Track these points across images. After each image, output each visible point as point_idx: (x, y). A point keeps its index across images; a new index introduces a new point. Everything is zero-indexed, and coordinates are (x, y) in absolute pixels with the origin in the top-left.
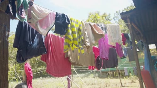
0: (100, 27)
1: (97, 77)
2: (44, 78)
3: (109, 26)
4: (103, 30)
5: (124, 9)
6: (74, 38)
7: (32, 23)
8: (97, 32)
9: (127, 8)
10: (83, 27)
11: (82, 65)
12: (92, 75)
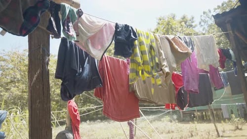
0: (183, 42)
1: (174, 120)
2: (92, 122)
3: (196, 39)
4: (187, 45)
5: (217, 8)
6: (143, 61)
7: (80, 41)
8: (179, 50)
9: (223, 5)
10: (157, 44)
11: (156, 102)
12: (167, 118)
